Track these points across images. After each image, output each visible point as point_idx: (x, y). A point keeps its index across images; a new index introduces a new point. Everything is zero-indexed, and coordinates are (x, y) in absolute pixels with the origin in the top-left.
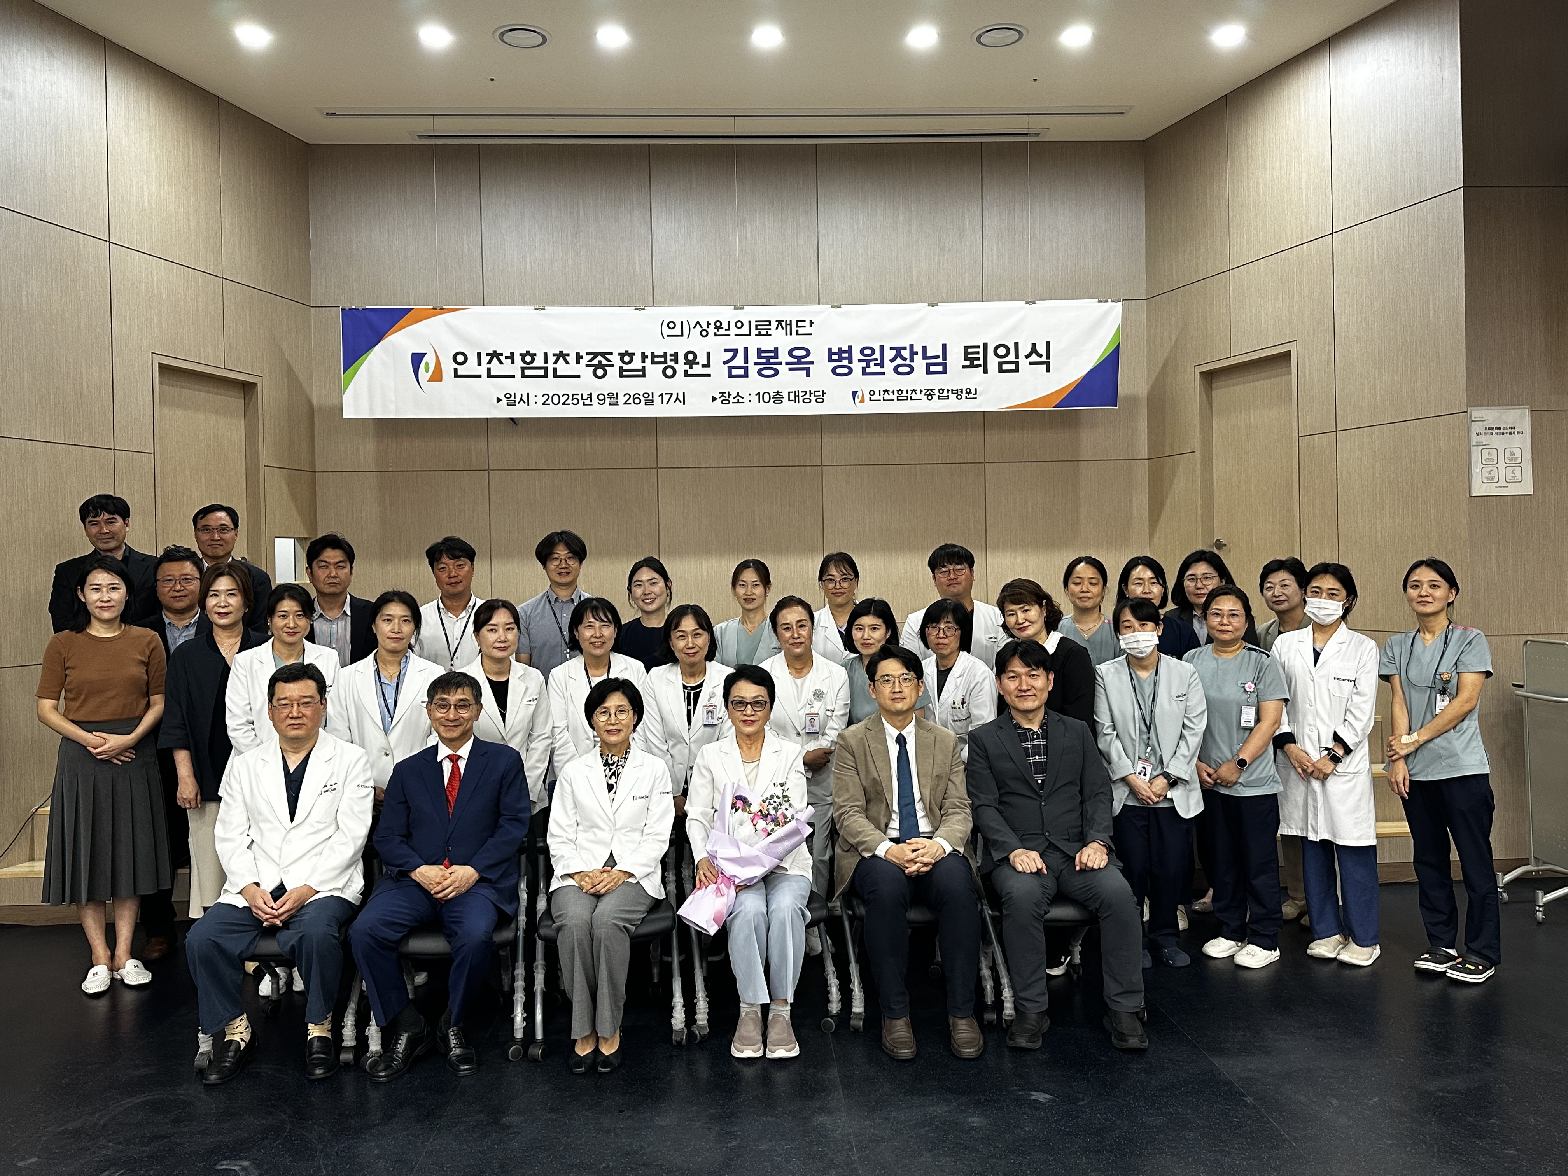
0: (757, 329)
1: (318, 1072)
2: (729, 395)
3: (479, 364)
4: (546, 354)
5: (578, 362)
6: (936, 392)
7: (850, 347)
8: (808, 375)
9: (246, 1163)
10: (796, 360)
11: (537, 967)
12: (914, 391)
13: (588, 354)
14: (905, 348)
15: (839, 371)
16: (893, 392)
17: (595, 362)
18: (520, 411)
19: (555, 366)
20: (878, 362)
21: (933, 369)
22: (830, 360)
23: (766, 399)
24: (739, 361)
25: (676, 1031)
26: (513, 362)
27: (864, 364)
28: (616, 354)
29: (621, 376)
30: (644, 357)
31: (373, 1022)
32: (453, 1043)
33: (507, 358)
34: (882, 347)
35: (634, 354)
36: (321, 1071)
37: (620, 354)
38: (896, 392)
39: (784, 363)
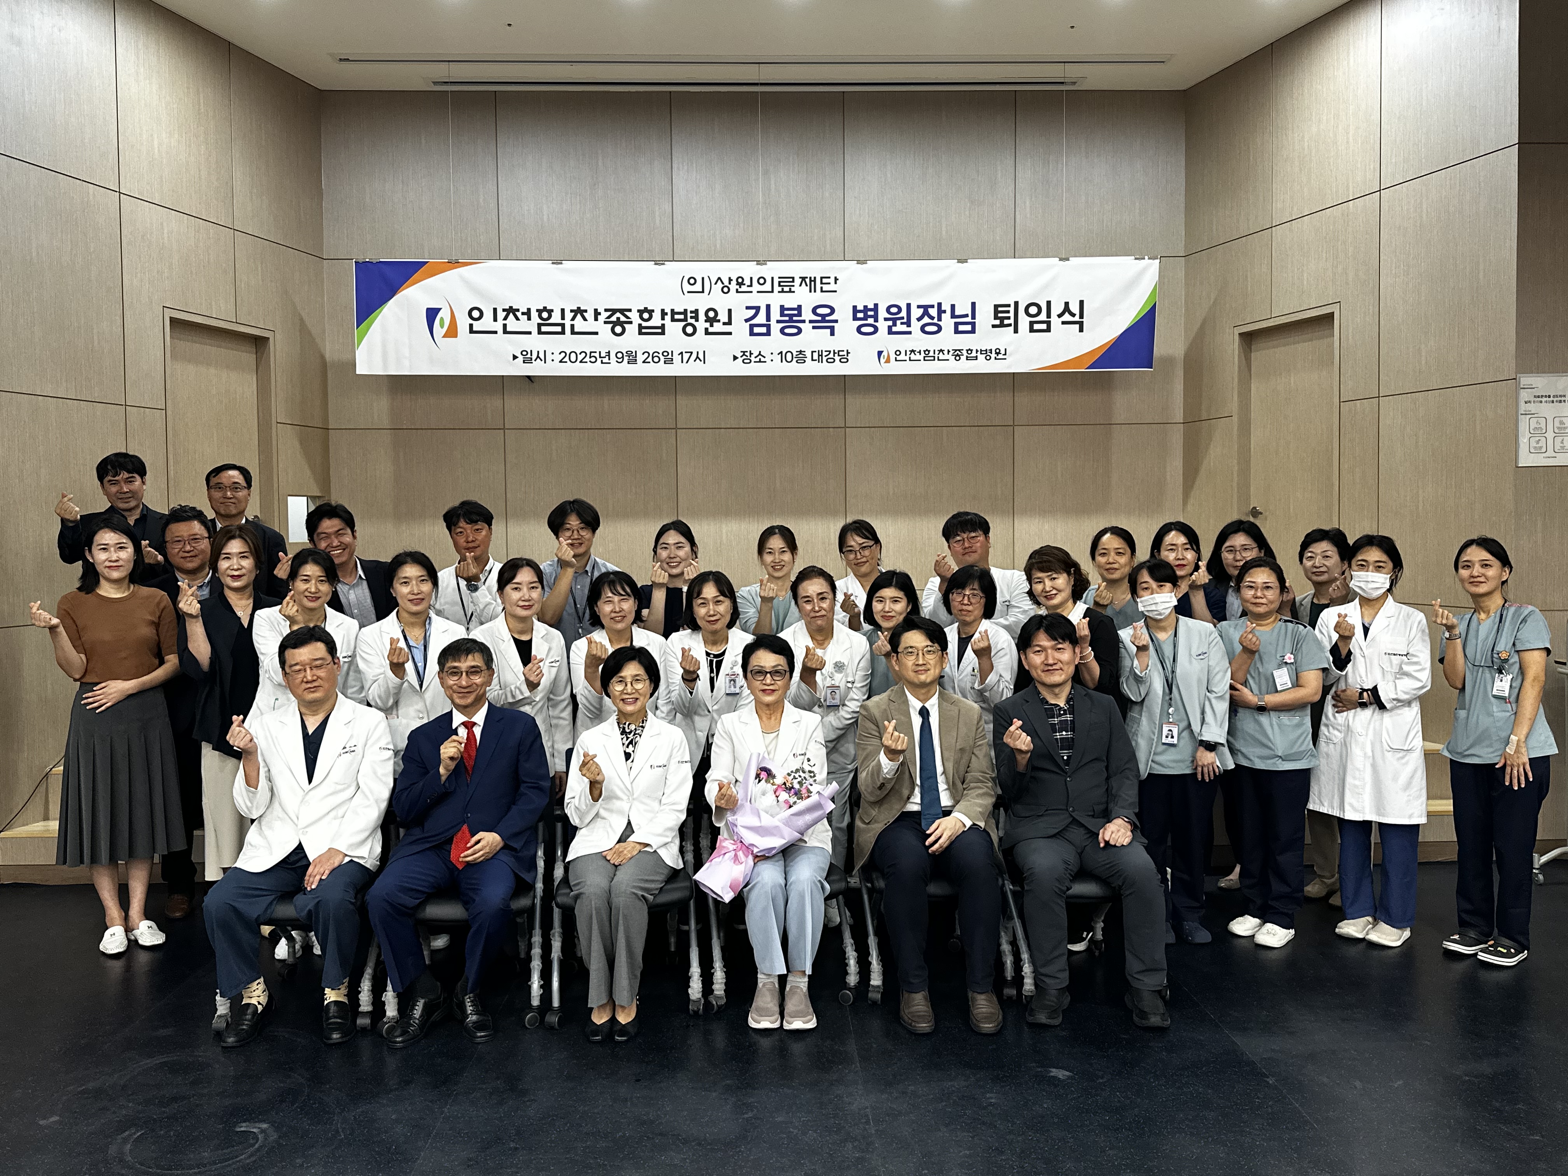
0: (780, 285)
1: (335, 1036)
2: (751, 354)
3: (495, 320)
4: (563, 311)
5: (596, 319)
6: (964, 352)
7: (876, 305)
8: (832, 334)
9: (264, 1126)
10: (820, 318)
11: (554, 936)
12: (941, 351)
13: (606, 310)
14: (933, 306)
15: (864, 330)
16: (920, 352)
17: (614, 319)
18: (536, 369)
19: (572, 323)
20: (905, 320)
21: (961, 328)
22: (855, 318)
23: (789, 359)
24: (761, 319)
25: (694, 1001)
26: (529, 319)
27: (890, 323)
28: (635, 311)
29: (640, 333)
30: (663, 314)
31: (389, 987)
32: (469, 1009)
33: (523, 314)
34: (909, 306)
35: (653, 311)
36: (338, 1036)
37: (639, 311)
38: (922, 353)
39: (807, 321)
